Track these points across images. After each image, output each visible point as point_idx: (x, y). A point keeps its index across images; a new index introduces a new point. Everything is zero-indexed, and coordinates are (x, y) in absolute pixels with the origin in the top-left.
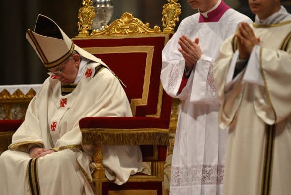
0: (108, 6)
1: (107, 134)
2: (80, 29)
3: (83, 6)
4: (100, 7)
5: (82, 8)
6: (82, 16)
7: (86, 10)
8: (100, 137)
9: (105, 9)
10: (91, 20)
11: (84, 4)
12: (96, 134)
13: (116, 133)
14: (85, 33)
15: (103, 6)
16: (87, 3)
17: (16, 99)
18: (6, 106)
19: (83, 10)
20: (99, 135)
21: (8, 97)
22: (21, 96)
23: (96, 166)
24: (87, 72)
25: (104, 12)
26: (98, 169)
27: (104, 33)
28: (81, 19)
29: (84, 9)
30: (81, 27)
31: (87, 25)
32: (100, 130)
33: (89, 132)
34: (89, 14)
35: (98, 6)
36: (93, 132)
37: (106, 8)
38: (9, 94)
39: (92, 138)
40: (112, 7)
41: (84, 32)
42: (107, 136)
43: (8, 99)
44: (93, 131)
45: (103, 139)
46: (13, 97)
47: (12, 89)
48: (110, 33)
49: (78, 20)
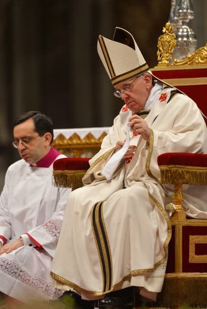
0: (191, 39)
1: (188, 172)
2: (159, 58)
3: (163, 33)
4: (182, 41)
5: (162, 36)
6: (162, 45)
7: (166, 38)
8: (181, 176)
9: (187, 43)
10: (172, 48)
11: (164, 31)
12: (176, 171)
13: (198, 171)
14: (165, 63)
15: (185, 39)
16: (168, 30)
17: (87, 144)
18: (75, 151)
19: (163, 38)
20: (179, 173)
21: (79, 142)
22: (93, 141)
23: (175, 208)
24: (161, 96)
25: (186, 46)
26: (178, 211)
27: (186, 63)
28: (161, 49)
29: (165, 37)
30: (161, 56)
31: (168, 55)
32: (180, 168)
33: (168, 169)
34: (169, 42)
35: (180, 39)
36: (172, 169)
37: (189, 42)
38: (79, 138)
39: (171, 176)
40: (196, 40)
41: (163, 62)
42: (188, 175)
43: (78, 144)
44: (174, 168)
45: (184, 178)
46: (84, 141)
47: (83, 132)
48: (192, 63)
49: (157, 49)
